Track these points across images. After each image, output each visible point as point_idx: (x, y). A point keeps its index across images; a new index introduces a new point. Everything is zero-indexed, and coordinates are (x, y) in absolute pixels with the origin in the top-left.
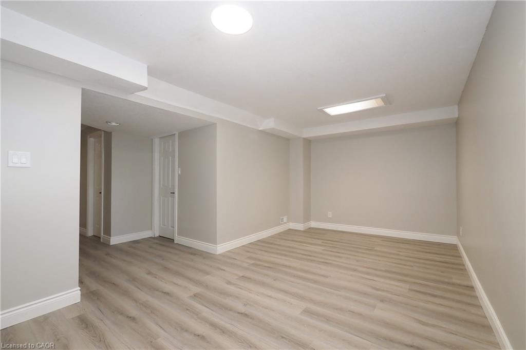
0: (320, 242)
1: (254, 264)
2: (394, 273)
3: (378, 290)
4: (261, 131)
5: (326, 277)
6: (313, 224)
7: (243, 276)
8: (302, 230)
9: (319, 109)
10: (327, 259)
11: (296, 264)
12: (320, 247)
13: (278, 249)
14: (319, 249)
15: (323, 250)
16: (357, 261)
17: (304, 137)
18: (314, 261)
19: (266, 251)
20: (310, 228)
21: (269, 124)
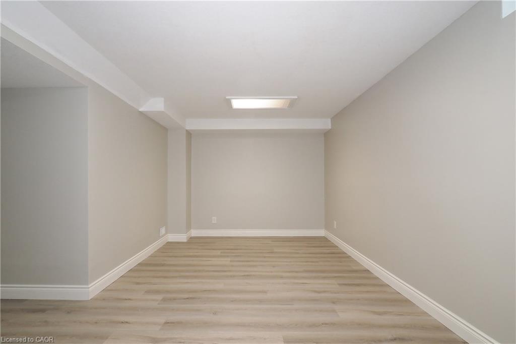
0: (219, 253)
1: (164, 300)
2: (312, 271)
3: (319, 292)
4: (141, 113)
5: (265, 292)
6: (195, 233)
7: (166, 323)
8: (185, 241)
9: (227, 97)
10: (245, 271)
11: (219, 285)
12: (226, 259)
13: (177, 271)
14: (226, 261)
15: (231, 261)
16: (274, 267)
17: (187, 129)
18: (234, 276)
19: (165, 277)
20: (191, 238)
21: (155, 105)
